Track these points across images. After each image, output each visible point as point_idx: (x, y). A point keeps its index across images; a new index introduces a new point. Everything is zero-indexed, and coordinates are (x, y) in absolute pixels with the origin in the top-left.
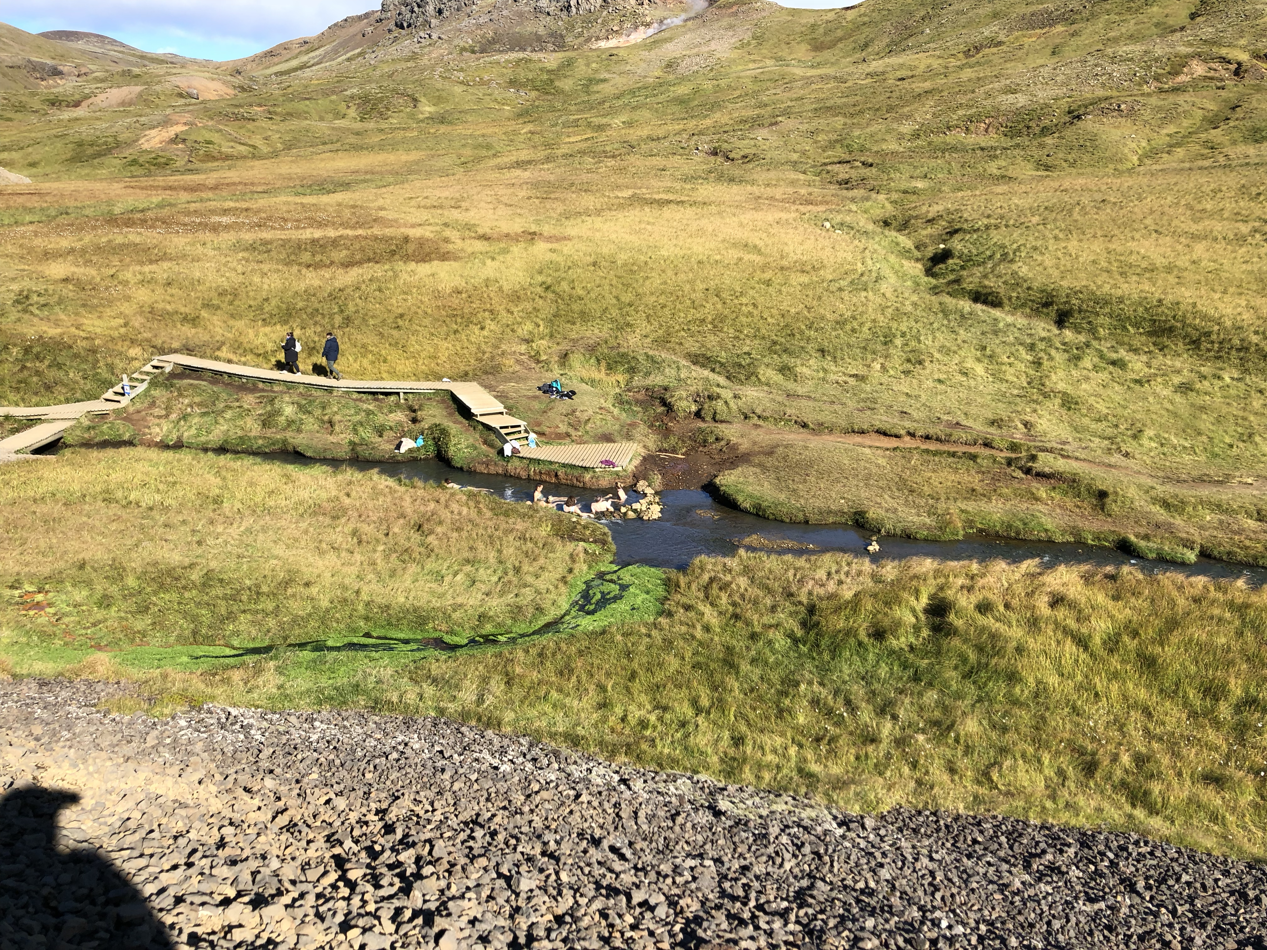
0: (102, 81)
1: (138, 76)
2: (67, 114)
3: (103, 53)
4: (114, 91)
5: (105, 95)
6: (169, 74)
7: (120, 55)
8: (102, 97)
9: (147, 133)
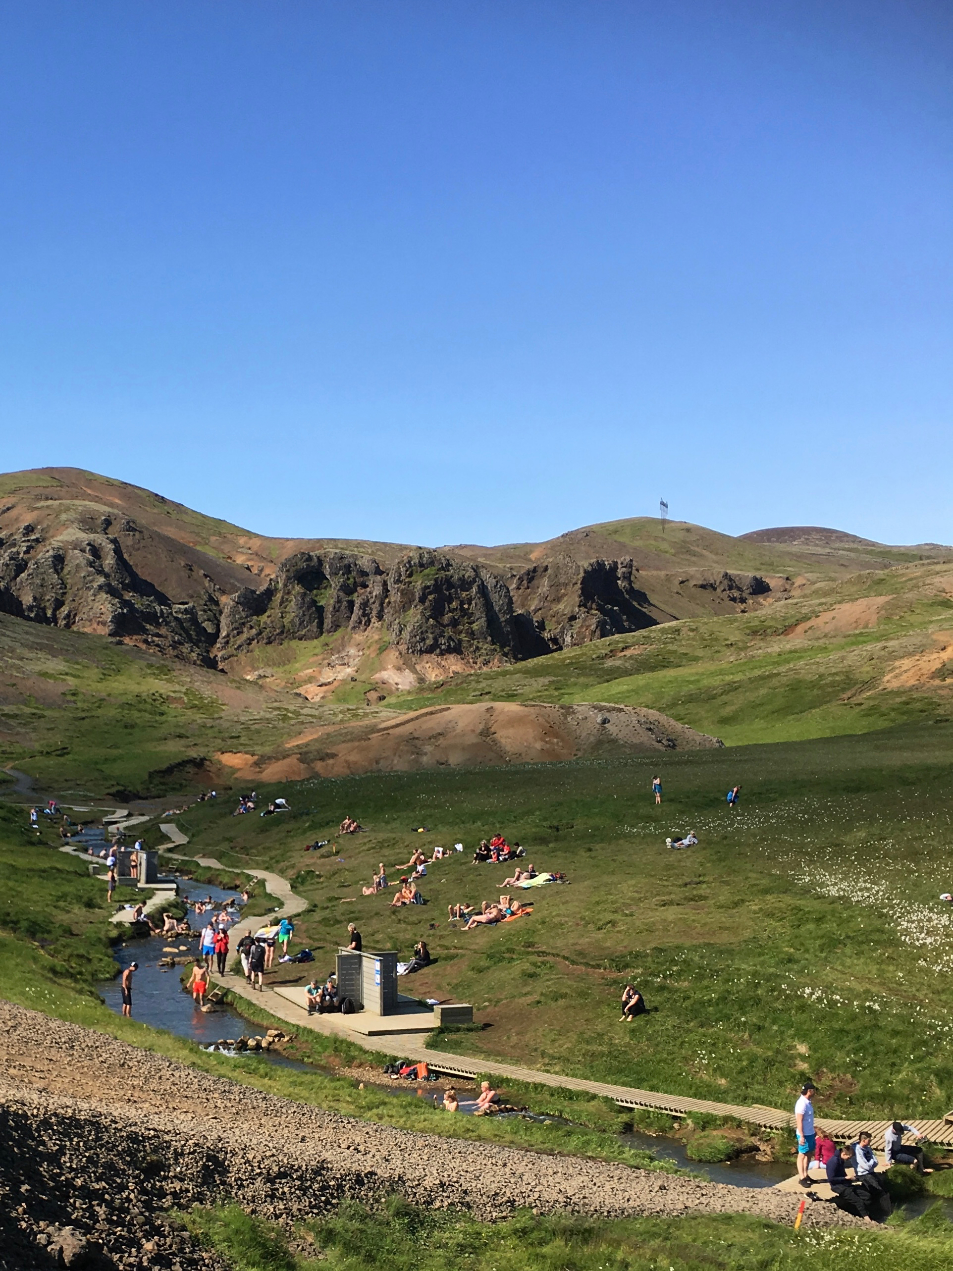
0: (826, 594)
1: (881, 581)
2: (777, 646)
3: (828, 554)
4: (846, 607)
5: (830, 615)
6: (930, 574)
7: (852, 555)
8: (826, 617)
9: (897, 663)
